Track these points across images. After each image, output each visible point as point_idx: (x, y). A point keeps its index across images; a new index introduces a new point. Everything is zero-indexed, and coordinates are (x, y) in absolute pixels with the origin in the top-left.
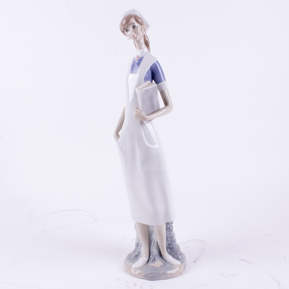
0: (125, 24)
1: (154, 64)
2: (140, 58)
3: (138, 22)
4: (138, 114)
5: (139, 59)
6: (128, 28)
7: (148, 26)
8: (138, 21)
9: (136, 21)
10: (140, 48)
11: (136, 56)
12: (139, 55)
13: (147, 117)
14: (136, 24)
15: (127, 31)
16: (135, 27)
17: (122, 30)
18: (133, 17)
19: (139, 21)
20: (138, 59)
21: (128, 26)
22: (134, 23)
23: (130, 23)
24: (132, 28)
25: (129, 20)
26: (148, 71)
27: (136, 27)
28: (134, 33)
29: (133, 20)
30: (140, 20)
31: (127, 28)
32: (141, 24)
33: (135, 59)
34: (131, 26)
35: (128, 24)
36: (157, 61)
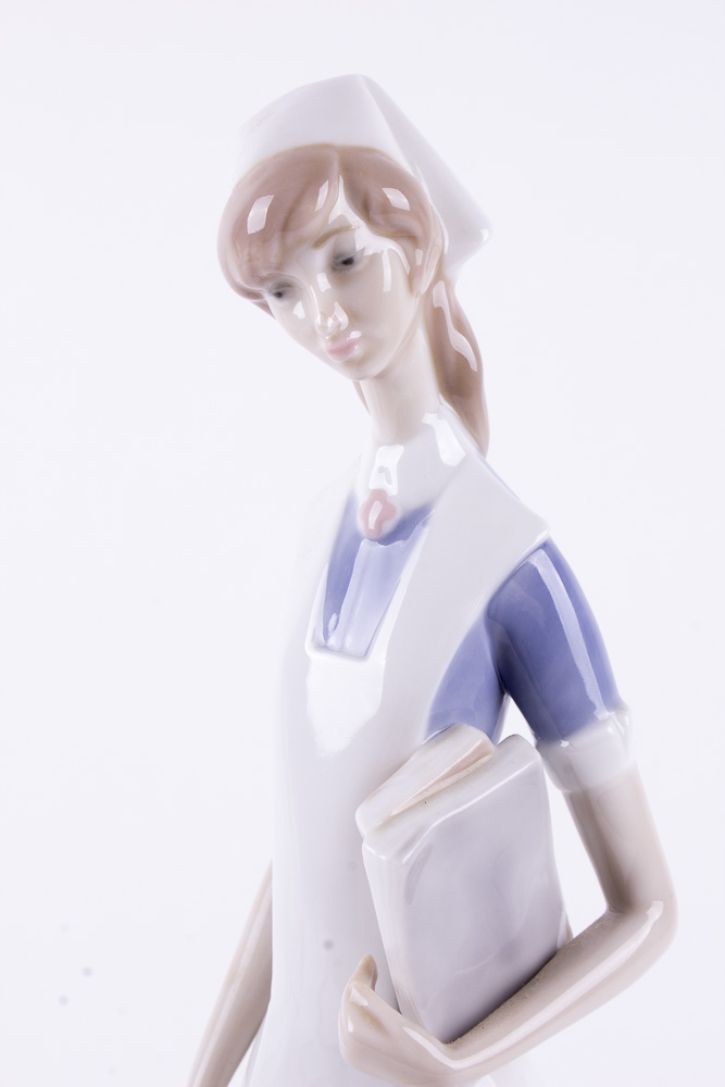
0: (263, 236)
1: (525, 578)
2: (398, 516)
3: (378, 218)
4: (371, 1035)
5: (389, 526)
6: (293, 273)
7: (468, 232)
8: (374, 204)
9: (365, 206)
10: (402, 424)
11: (362, 498)
12: (392, 490)
13: (454, 1065)
14: (365, 240)
15: (279, 295)
16: (348, 262)
17: (239, 280)
18: (336, 167)
19: (387, 208)
20: (379, 523)
21: (287, 253)
22: (342, 229)
23: (313, 226)
24: (323, 281)
25: (298, 201)
26: (470, 642)
27: (358, 267)
28: (343, 318)
29: (333, 204)
30: (396, 198)
31: (280, 267)
32: (408, 235)
33: (360, 525)
34: (320, 258)
35: (291, 238)
36: (546, 546)
